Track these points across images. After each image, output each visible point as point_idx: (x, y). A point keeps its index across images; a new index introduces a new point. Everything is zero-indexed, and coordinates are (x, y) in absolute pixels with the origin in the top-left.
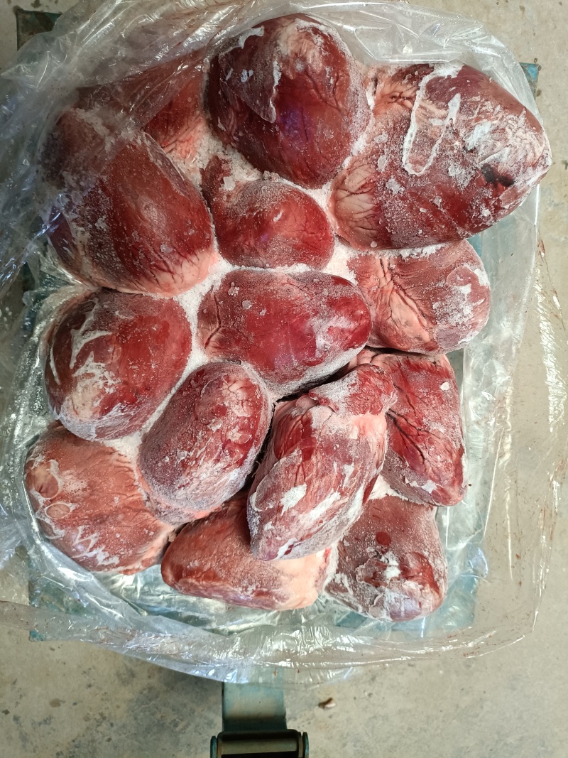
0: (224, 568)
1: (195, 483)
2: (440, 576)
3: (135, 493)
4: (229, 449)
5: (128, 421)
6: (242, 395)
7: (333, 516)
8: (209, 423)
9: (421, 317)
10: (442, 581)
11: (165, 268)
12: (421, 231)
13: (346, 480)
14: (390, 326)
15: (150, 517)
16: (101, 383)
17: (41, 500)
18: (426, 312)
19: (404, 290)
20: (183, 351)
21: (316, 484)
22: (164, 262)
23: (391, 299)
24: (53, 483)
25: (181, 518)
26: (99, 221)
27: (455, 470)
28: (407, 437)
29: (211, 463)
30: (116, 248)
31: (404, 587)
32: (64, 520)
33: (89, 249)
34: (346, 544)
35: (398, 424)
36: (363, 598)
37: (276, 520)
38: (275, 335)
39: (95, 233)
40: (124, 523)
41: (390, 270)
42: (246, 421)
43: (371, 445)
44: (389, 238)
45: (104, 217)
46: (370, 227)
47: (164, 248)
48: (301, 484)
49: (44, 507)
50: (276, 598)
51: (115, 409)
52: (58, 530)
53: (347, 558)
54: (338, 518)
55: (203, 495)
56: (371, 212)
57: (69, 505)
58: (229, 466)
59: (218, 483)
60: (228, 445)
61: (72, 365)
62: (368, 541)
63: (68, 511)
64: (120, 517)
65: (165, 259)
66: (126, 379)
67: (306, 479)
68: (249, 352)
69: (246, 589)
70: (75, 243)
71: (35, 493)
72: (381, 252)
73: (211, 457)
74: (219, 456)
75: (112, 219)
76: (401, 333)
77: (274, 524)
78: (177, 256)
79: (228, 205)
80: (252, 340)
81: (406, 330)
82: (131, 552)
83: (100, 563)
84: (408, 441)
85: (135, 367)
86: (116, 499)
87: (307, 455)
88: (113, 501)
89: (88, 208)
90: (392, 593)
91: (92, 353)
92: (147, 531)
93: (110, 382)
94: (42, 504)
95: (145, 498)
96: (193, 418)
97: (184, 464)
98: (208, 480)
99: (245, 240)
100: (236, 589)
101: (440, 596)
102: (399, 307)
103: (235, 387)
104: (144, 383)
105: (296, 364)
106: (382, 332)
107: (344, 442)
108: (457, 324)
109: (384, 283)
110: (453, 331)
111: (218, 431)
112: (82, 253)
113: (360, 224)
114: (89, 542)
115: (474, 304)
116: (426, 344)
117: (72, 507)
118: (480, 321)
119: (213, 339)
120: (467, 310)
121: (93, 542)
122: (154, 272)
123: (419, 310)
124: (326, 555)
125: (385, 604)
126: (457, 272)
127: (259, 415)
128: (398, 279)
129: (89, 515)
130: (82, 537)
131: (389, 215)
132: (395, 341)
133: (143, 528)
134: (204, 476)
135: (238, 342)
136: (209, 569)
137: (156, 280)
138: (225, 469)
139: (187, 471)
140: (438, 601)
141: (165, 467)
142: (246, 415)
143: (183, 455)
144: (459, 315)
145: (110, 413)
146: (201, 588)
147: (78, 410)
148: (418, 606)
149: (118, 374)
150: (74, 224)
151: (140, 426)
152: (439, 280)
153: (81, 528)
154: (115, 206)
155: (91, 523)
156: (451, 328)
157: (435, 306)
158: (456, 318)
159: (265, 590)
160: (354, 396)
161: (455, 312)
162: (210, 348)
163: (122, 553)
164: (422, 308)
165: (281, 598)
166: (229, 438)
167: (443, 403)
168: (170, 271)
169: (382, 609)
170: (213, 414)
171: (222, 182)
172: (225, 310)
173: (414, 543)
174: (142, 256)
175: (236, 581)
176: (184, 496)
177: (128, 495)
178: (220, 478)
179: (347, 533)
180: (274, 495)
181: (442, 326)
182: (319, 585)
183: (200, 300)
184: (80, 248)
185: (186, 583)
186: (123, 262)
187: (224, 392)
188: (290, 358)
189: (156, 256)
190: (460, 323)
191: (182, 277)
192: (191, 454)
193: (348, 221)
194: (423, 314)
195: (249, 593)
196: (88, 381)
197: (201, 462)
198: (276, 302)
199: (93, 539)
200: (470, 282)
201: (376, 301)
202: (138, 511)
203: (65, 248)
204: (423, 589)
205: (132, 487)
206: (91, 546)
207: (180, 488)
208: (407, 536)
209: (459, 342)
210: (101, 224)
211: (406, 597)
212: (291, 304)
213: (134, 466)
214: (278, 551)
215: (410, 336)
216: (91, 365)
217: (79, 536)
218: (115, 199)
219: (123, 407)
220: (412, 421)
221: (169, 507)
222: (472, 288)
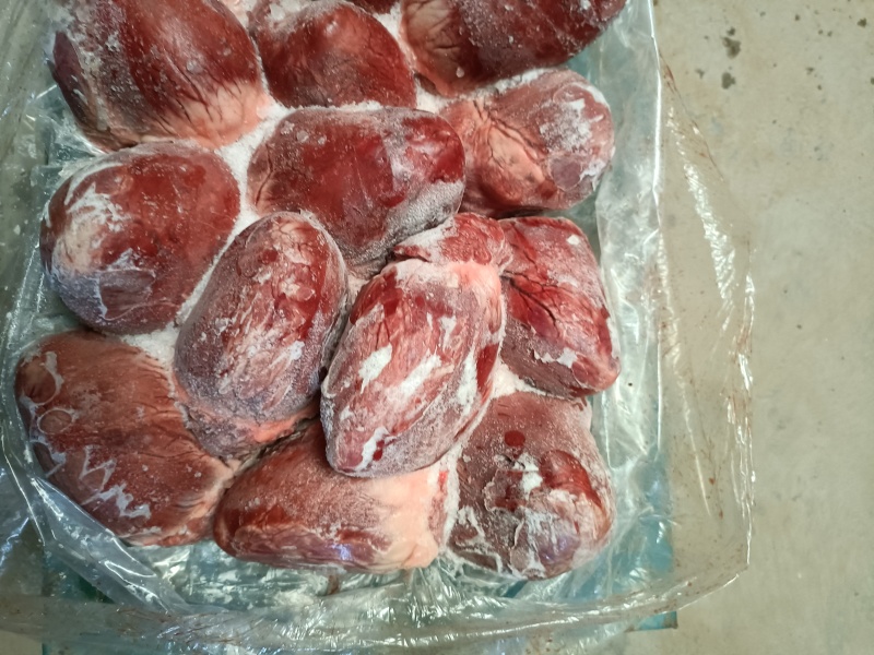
0: (295, 502)
1: (242, 362)
2: (599, 484)
3: (170, 409)
4: (284, 308)
5: (149, 289)
6: (297, 237)
7: (434, 394)
8: (254, 274)
9: (528, 148)
10: (603, 490)
11: (195, 95)
12: (511, 39)
13: (447, 338)
14: (492, 169)
15: (195, 449)
16: (103, 218)
17: (33, 407)
18: (533, 141)
19: (504, 123)
20: (227, 208)
21: (405, 343)
22: (194, 86)
23: (490, 137)
24: (50, 381)
25: (233, 437)
26: (111, 38)
27: (599, 334)
28: (529, 296)
29: (260, 330)
30: (133, 72)
31: (550, 499)
32: (64, 435)
33: (103, 83)
34: (467, 459)
35: (516, 283)
36: (499, 538)
37: (354, 402)
38: (339, 164)
39: (108, 54)
40: (155, 450)
41: (486, 108)
42: (305, 270)
43: (478, 298)
44: (476, 56)
45: (116, 33)
46: (450, 43)
47: (191, 65)
48: (385, 345)
49: (36, 418)
50: (373, 543)
51: (124, 257)
52: (57, 453)
53: (470, 480)
54: (445, 400)
55: (257, 384)
56: (448, 20)
57: (71, 411)
58: (286, 334)
59: (275, 362)
60: (282, 303)
61: (67, 202)
62: (495, 445)
63: (69, 421)
64: (147, 439)
65: (195, 82)
66: (139, 217)
67: (391, 338)
68: (309, 194)
69: (327, 528)
70: (85, 77)
71: (25, 399)
72: (473, 93)
73: (260, 321)
74: (271, 319)
75: (126, 34)
76: (507, 176)
77: (352, 409)
78: (209, 79)
79: (275, 31)
80: (310, 176)
81: (513, 169)
82: (167, 499)
83: (123, 514)
84: (530, 301)
85: (153, 204)
86: (141, 410)
87: (390, 309)
88: (134, 412)
89: (97, 25)
90: (536, 514)
91: (94, 184)
92: (190, 469)
93: (116, 217)
94: (33, 413)
95: (185, 416)
96: (235, 274)
97: (225, 337)
98: (259, 357)
99: (296, 61)
100: (313, 531)
101: (604, 513)
102: (501, 142)
103: (288, 228)
104: (167, 229)
105: (370, 205)
106: (485, 180)
107: (440, 290)
108: (574, 149)
109: (480, 123)
110: (571, 160)
111: (267, 282)
112: (94, 91)
113: (438, 42)
114: (102, 472)
115: (591, 121)
116: (540, 186)
117: (75, 415)
118: (603, 143)
119: (264, 189)
120: (584, 129)
121: (108, 474)
122: (181, 100)
123: (525, 139)
124: (442, 480)
125: (530, 537)
126: (565, 90)
127: (324, 267)
128: (496, 114)
129: (100, 429)
130: (92, 465)
131: (470, 19)
132: (502, 189)
133: (184, 463)
134: (252, 351)
135: (294, 184)
136: (275, 507)
137: (186, 114)
138: (281, 339)
139: (230, 345)
140: (602, 520)
141: (202, 347)
142: (305, 262)
143: (223, 324)
144: (575, 136)
145: (118, 262)
146: (265, 537)
147: (72, 255)
148: (574, 530)
149: (127, 208)
150: (80, 48)
151: (174, 311)
152: (544, 101)
153: (88, 448)
154: (129, 18)
155: (103, 442)
156: (567, 155)
157: (543, 129)
158: (571, 141)
159: (354, 529)
160: (450, 240)
161: (569, 133)
162: (262, 202)
163: (154, 500)
164: (528, 136)
165: (381, 543)
166: (283, 290)
167: (572, 256)
168: (202, 101)
169: (527, 550)
170: (260, 262)
171: (269, 11)
172: (278, 151)
173: (557, 439)
174: (164, 78)
175: (313, 518)
176: (230, 389)
177: (159, 408)
178: (275, 354)
179: (466, 445)
180: (351, 368)
181: (555, 153)
182: (434, 525)
183: (249, 154)
184: (91, 82)
185: (244, 533)
186: (142, 91)
187: (274, 235)
188: (362, 195)
189: (182, 77)
190: (578, 146)
191: (220, 113)
192: (234, 320)
193: (423, 42)
194: (530, 143)
195: (332, 535)
196: (86, 216)
197: (246, 330)
198: (338, 128)
199: (108, 467)
200: (581, 97)
201: (473, 144)
202: (176, 437)
203: (76, 91)
204: (577, 500)
205: (166, 400)
206: (105, 480)
207: (222, 375)
208: (547, 432)
209: (582, 176)
210: (114, 42)
211: (556, 516)
212: (356, 128)
213: (169, 373)
214: (361, 450)
215: (520, 177)
216: (91, 197)
217: (87, 463)
218: (128, 10)
219: (137, 257)
220: (532, 277)
221: (215, 420)
222: (586, 102)
